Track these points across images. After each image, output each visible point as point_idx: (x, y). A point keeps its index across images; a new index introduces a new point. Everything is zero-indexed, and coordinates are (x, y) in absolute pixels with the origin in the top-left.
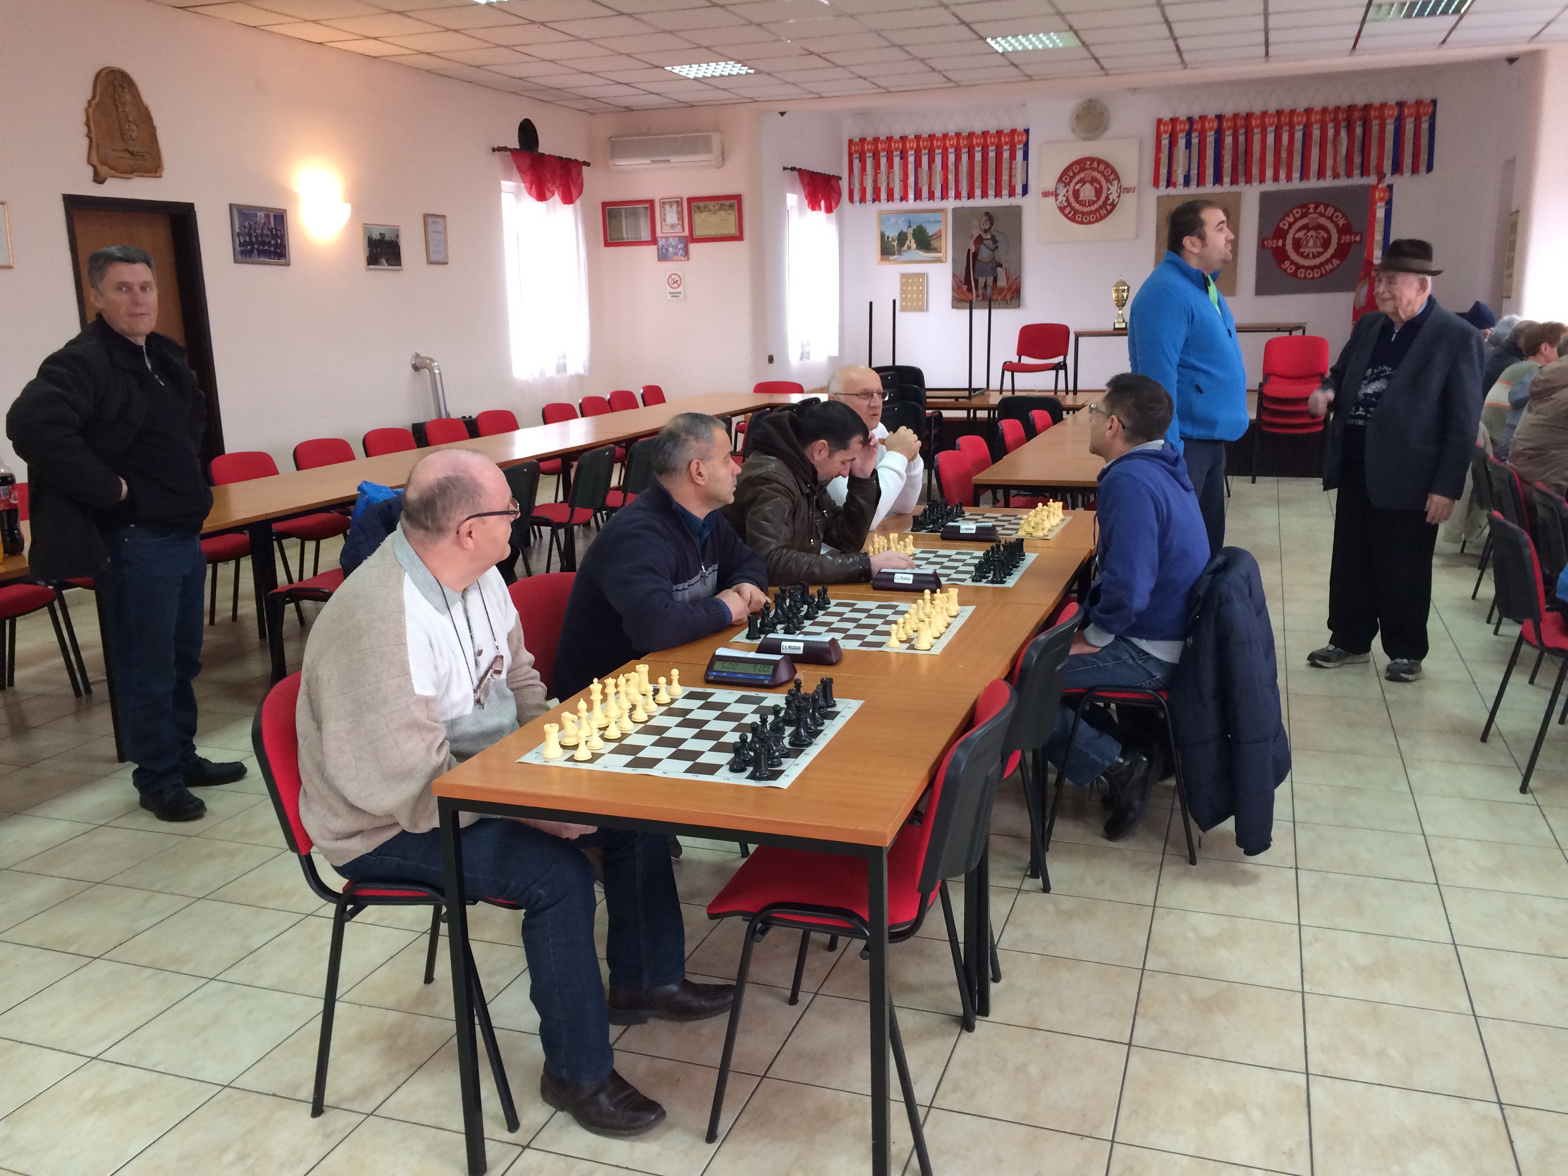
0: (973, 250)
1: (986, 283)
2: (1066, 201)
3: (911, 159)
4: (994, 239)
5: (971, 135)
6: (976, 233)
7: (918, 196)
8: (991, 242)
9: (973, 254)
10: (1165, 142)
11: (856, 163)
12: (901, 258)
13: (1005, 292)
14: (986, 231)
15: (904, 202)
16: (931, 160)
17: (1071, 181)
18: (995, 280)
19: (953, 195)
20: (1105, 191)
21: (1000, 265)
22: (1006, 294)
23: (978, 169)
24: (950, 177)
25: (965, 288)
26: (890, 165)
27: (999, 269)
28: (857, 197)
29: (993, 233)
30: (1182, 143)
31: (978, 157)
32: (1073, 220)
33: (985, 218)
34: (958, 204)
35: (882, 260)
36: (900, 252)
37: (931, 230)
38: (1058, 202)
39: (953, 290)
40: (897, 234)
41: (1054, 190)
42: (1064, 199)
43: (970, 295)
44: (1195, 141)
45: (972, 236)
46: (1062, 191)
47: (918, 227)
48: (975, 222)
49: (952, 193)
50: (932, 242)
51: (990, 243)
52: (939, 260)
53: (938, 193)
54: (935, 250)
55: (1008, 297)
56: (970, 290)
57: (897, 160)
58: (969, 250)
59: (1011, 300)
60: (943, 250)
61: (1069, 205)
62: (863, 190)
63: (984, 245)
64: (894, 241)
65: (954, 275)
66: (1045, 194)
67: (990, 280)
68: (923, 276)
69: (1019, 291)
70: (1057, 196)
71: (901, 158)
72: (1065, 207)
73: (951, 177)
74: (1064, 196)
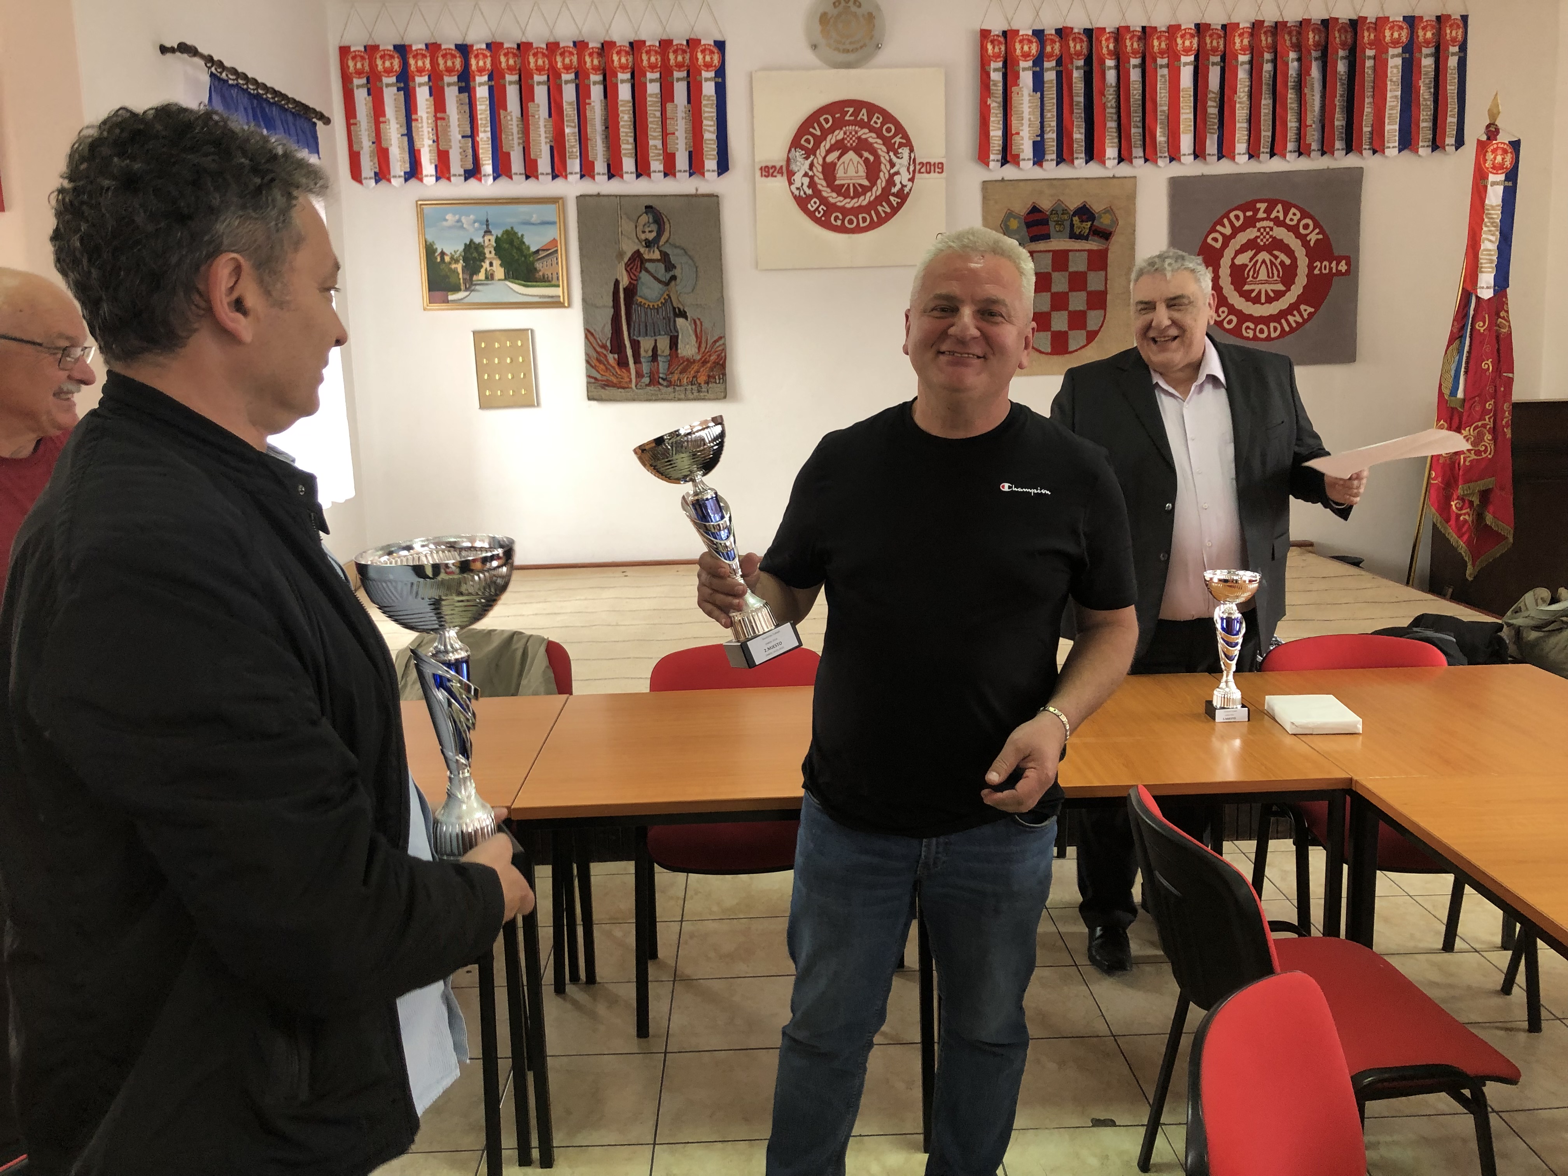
0: (624, 282)
1: (655, 349)
2: (809, 187)
3: (482, 93)
4: (665, 258)
5: (606, 47)
6: (629, 248)
7: (502, 169)
8: (661, 266)
9: (625, 289)
10: (996, 77)
11: (361, 97)
12: (475, 297)
13: (696, 367)
14: (649, 244)
15: (472, 182)
16: (526, 96)
17: (817, 146)
18: (674, 343)
19: (577, 169)
20: (885, 167)
21: (683, 314)
22: (698, 372)
23: (625, 117)
24: (567, 131)
25: (612, 358)
26: (439, 106)
27: (680, 321)
28: (368, 167)
29: (662, 249)
30: (1026, 78)
31: (624, 92)
32: (824, 223)
33: (644, 218)
34: (588, 187)
35: (431, 301)
36: (470, 286)
37: (534, 241)
38: (793, 188)
39: (588, 362)
40: (461, 248)
41: (784, 164)
42: (806, 181)
43: (623, 373)
44: (1050, 76)
45: (621, 255)
46: (801, 165)
47: (507, 232)
48: (627, 226)
49: (574, 165)
50: (538, 265)
51: (659, 269)
52: (555, 303)
53: (544, 164)
54: (546, 281)
55: (702, 379)
56: (623, 363)
57: (451, 94)
58: (617, 283)
59: (707, 383)
60: (563, 281)
61: (817, 193)
62: (382, 155)
63: (647, 271)
64: (457, 261)
65: (589, 333)
66: (768, 171)
67: (663, 344)
68: (524, 334)
69: (723, 366)
70: (790, 174)
71: (461, 90)
72: (809, 198)
73: (570, 131)
74: (806, 175)
